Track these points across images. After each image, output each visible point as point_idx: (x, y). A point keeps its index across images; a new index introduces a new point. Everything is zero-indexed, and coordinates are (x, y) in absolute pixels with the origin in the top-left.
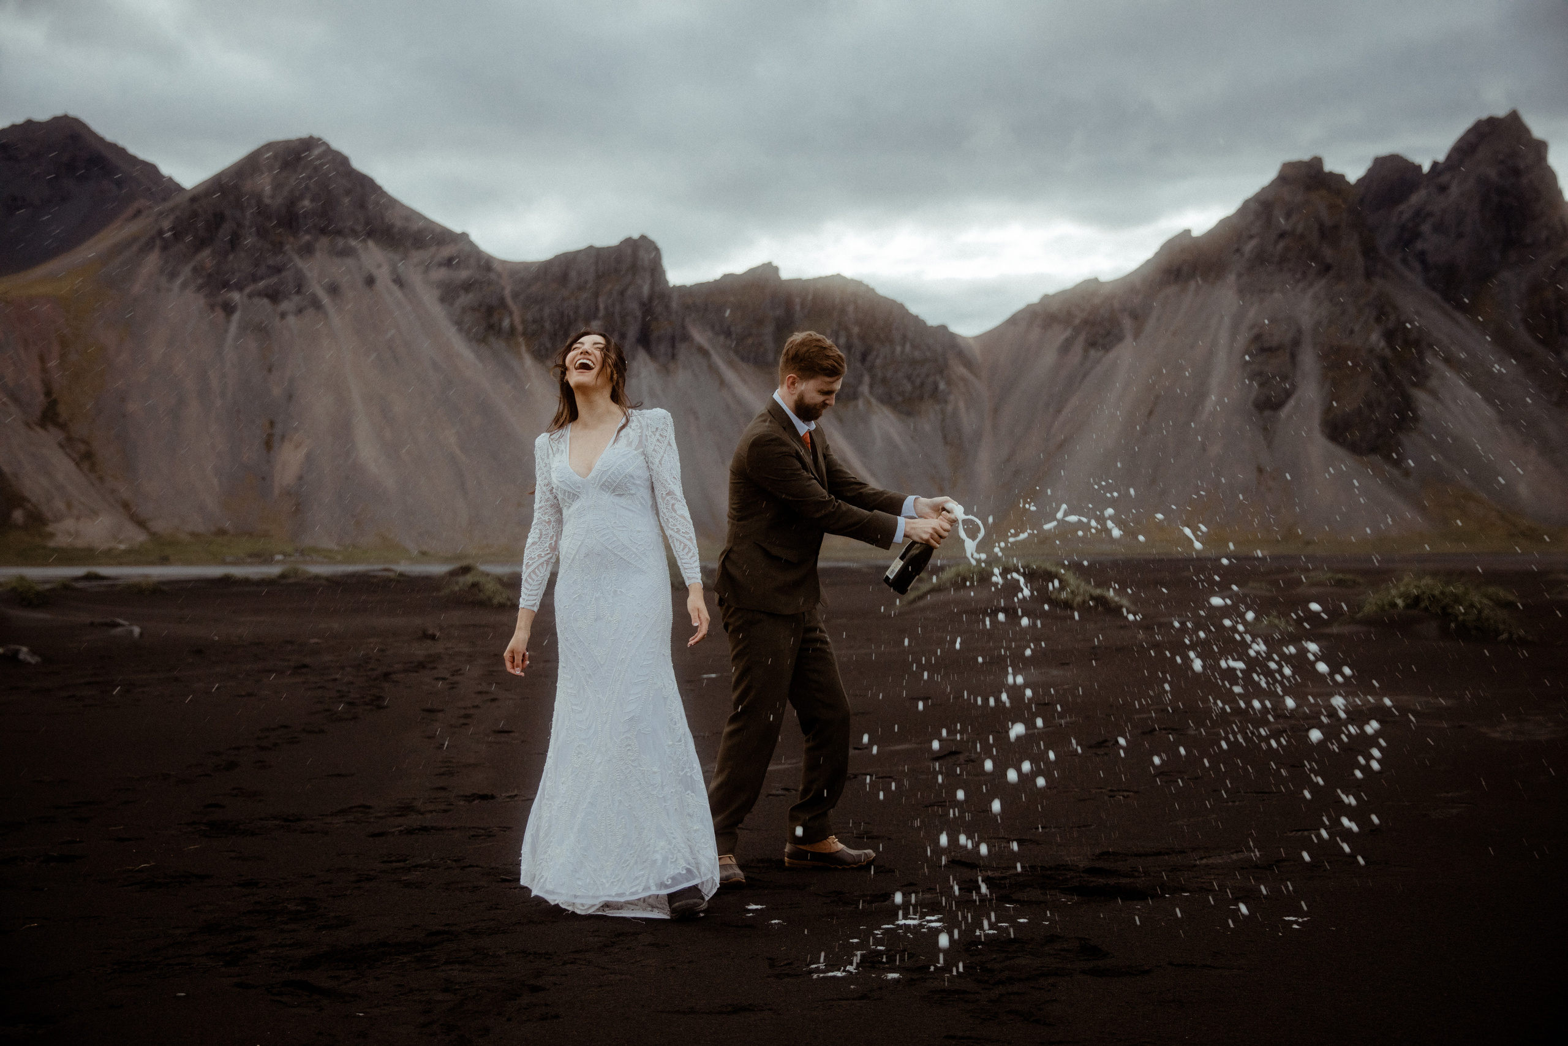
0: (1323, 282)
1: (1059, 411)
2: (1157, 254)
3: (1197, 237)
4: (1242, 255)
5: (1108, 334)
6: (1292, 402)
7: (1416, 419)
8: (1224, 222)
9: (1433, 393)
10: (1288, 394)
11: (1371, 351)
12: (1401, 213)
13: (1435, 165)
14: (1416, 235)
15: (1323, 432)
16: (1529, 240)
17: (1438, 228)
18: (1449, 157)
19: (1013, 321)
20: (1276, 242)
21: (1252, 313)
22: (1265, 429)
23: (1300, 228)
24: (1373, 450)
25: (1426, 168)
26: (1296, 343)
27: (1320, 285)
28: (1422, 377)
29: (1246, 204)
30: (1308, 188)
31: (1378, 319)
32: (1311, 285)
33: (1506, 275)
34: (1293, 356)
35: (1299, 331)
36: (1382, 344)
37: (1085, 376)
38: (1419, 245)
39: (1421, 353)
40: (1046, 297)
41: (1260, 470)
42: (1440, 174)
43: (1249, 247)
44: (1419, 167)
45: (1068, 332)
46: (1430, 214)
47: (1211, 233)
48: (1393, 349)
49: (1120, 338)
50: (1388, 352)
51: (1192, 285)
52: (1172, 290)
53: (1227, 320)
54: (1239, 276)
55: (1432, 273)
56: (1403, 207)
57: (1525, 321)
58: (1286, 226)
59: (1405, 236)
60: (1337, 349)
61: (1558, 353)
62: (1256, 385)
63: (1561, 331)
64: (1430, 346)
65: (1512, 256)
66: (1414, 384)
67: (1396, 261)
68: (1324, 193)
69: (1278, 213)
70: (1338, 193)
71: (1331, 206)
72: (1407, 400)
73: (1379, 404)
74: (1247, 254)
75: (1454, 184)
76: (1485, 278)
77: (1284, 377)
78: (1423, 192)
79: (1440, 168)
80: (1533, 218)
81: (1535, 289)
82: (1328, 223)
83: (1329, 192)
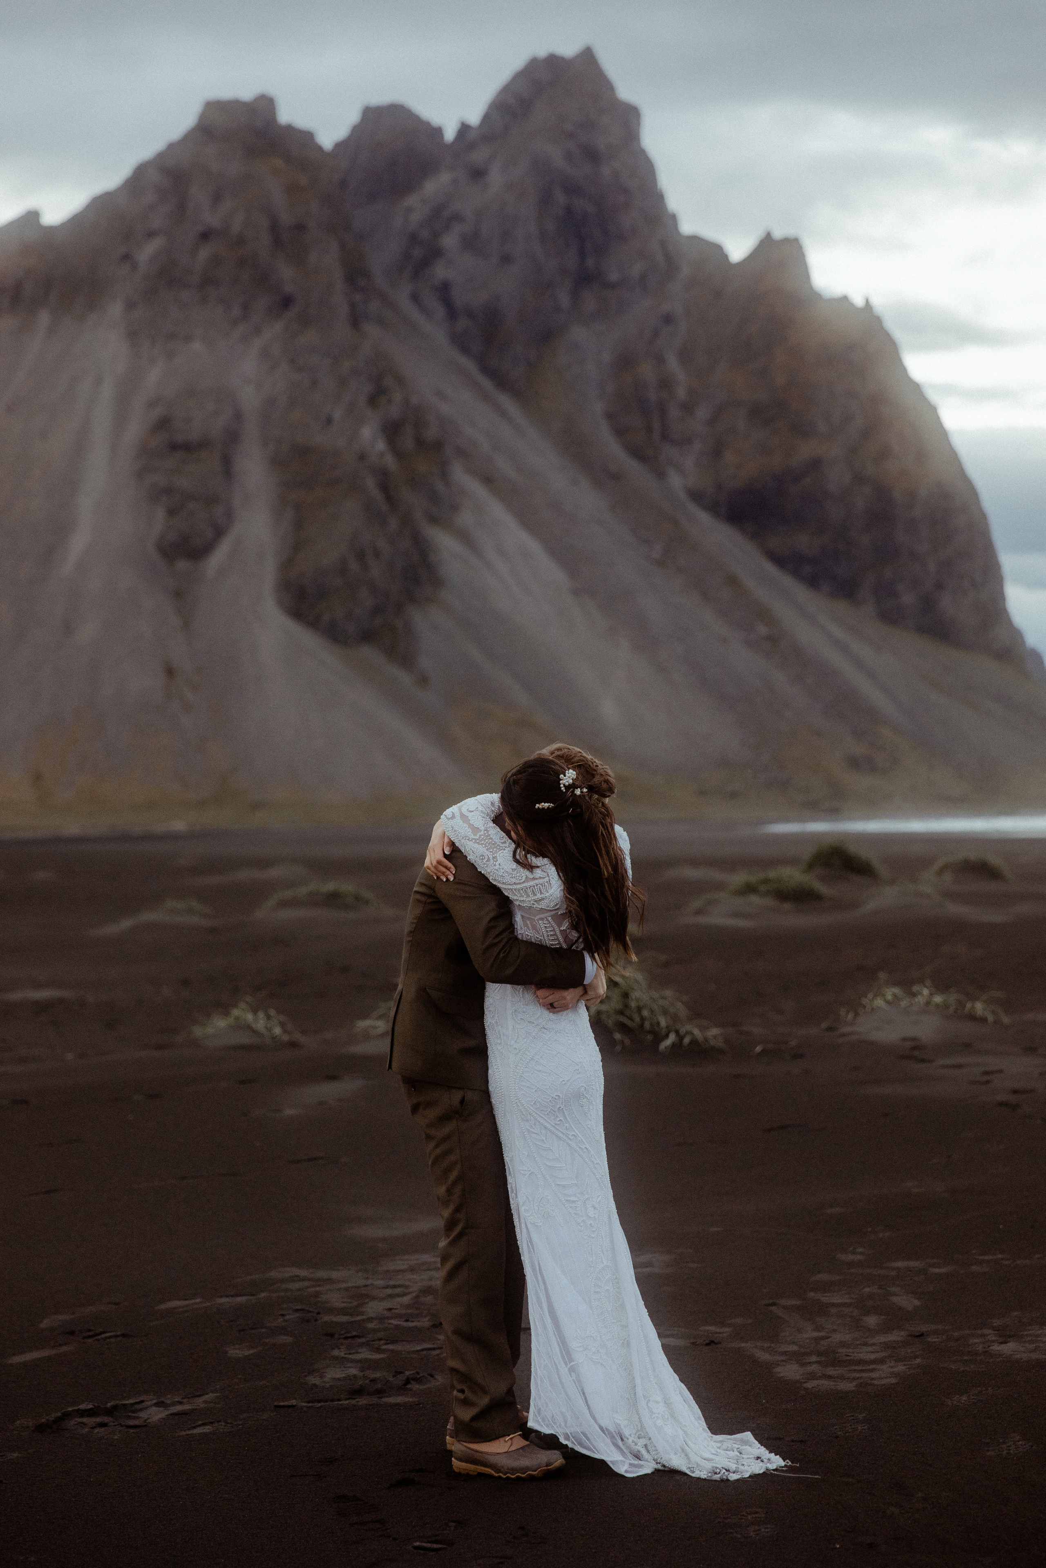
0: (278, 326)
3: (52, 227)
4: (134, 267)
6: (224, 547)
7: (437, 582)
9: (465, 537)
10: (220, 532)
11: (362, 457)
12: (410, 211)
13: (464, 129)
14: (434, 253)
15: (280, 603)
16: (614, 276)
17: (471, 243)
18: (487, 118)
20: (196, 247)
22: (178, 595)
23: (236, 226)
24: (367, 636)
25: (450, 135)
26: (232, 436)
27: (274, 330)
29: (140, 171)
30: (251, 152)
31: (373, 401)
32: (258, 331)
33: (579, 333)
34: (227, 462)
35: (238, 415)
36: (381, 445)
38: (440, 271)
39: (444, 467)
41: (170, 672)
42: (471, 147)
43: (147, 253)
44: (438, 132)
46: (457, 218)
47: (77, 222)
48: (400, 455)
50: (390, 462)
51: (44, 318)
53: (107, 389)
54: (130, 306)
55: (462, 323)
56: (412, 200)
57: (610, 416)
58: (212, 219)
59: (417, 253)
60: (303, 452)
61: (661, 475)
62: (160, 514)
63: (665, 436)
64: (462, 453)
65: (590, 302)
66: (434, 520)
67: (402, 296)
68: (277, 163)
69: (198, 194)
70: (302, 165)
71: (292, 189)
72: (422, 548)
73: (377, 553)
74: (142, 266)
75: (496, 167)
76: (547, 337)
77: (212, 500)
78: (445, 177)
79: (472, 136)
80: (620, 238)
81: (626, 362)
82: (286, 219)
83: (288, 163)
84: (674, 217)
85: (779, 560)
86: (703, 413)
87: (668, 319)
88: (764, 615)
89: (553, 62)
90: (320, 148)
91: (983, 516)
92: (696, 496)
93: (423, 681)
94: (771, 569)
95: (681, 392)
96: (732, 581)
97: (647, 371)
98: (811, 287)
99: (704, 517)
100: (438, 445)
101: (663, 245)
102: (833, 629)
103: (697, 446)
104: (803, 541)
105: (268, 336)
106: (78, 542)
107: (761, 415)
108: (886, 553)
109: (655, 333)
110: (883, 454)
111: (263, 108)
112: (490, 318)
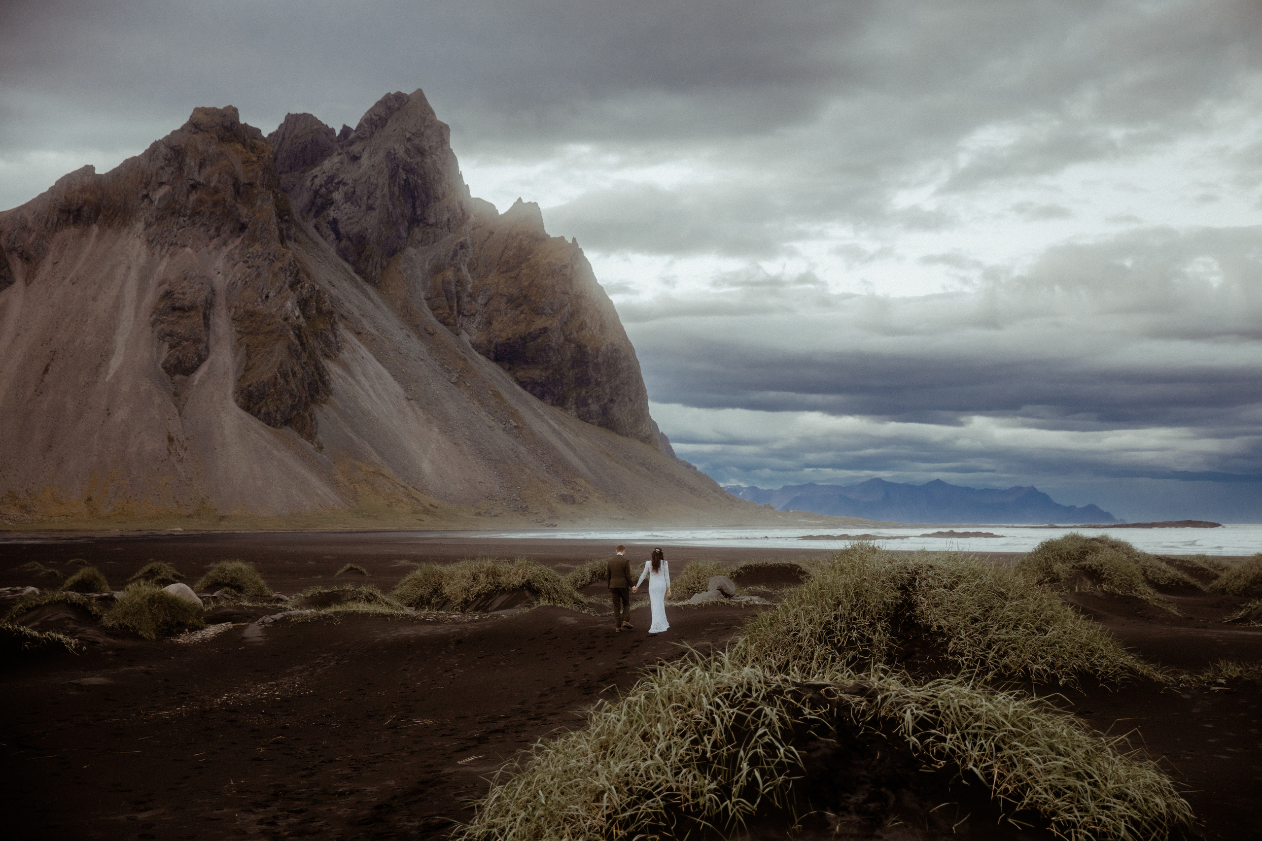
0: (238, 241)
2: (53, 190)
4: (152, 202)
6: (204, 369)
7: (329, 392)
8: (131, 164)
9: (345, 367)
10: (201, 360)
11: (286, 319)
12: (316, 176)
13: (346, 130)
14: (329, 202)
15: (237, 401)
16: (432, 220)
17: (350, 197)
18: (360, 126)
20: (189, 193)
21: (161, 268)
22: (175, 394)
23: (213, 182)
24: (287, 422)
25: (338, 132)
26: (209, 304)
27: (236, 243)
28: (332, 349)
29: (155, 146)
30: (222, 139)
31: (292, 287)
32: (225, 244)
33: (411, 251)
34: (206, 318)
35: (213, 291)
36: (297, 312)
38: (332, 213)
39: (333, 325)
41: (170, 439)
42: (352, 143)
43: (158, 195)
44: (332, 132)
46: (342, 183)
47: (116, 174)
48: (307, 318)
49: (10, 282)
50: (302, 321)
51: (95, 229)
52: (71, 232)
53: (134, 274)
54: (148, 225)
55: (344, 243)
56: (316, 171)
57: (428, 299)
58: (198, 177)
59: (319, 201)
60: (251, 314)
61: (457, 334)
62: (166, 346)
63: (460, 313)
64: (342, 317)
65: (417, 233)
66: (328, 356)
67: (310, 226)
68: (239, 147)
69: (191, 162)
70: (253, 148)
71: (246, 162)
72: (321, 372)
73: (294, 374)
74: (156, 202)
75: (365, 155)
76: (393, 253)
77: (197, 341)
78: (336, 159)
79: (352, 135)
80: (437, 199)
81: (438, 269)
82: (243, 179)
83: (245, 146)
84: (467, 188)
85: (523, 385)
86: (481, 300)
87: (462, 246)
88: (514, 414)
89: (399, 97)
90: (263, 138)
92: (476, 347)
93: (321, 448)
94: (518, 387)
95: (469, 288)
96: (496, 394)
97: (450, 274)
98: (544, 232)
99: (482, 358)
100: (330, 313)
101: (460, 204)
102: (552, 423)
103: (478, 318)
104: (536, 374)
105: (231, 246)
106: (115, 363)
107: (514, 302)
108: (583, 381)
109: (455, 254)
110: (582, 327)
111: (231, 113)
112: (360, 241)
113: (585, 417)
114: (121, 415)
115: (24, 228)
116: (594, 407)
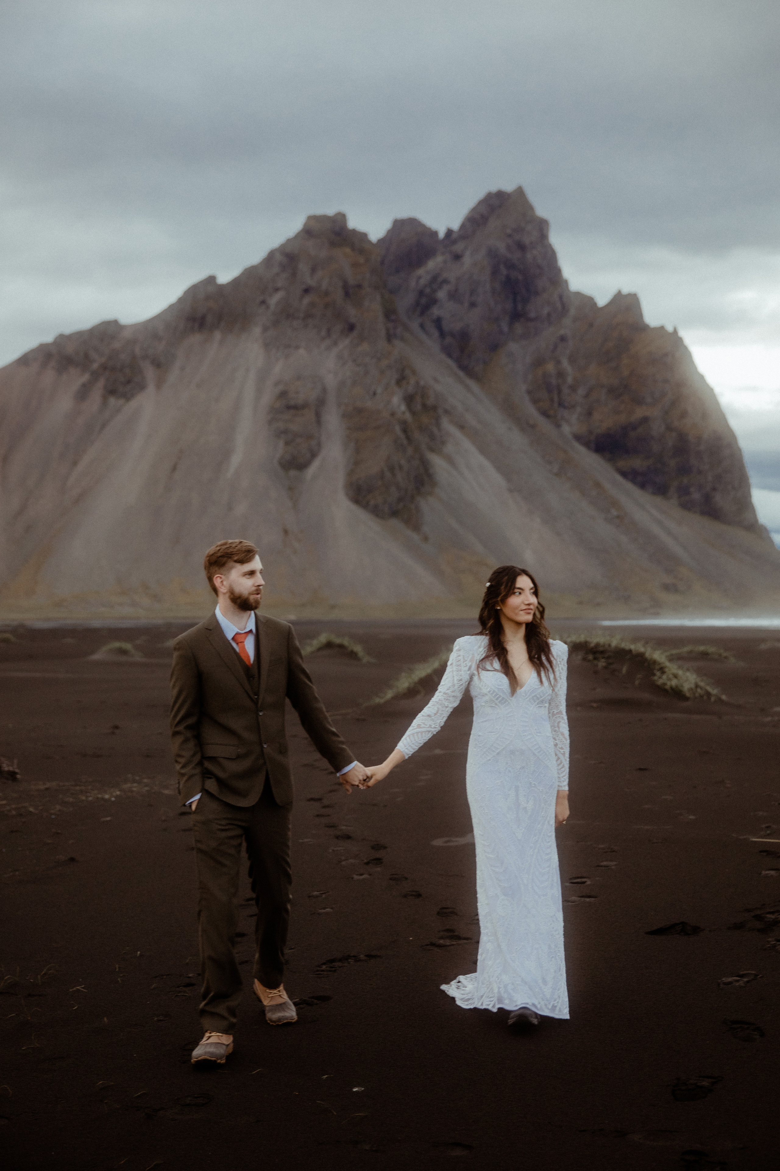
0: (347, 341)
1: (75, 463)
2: (180, 300)
3: (223, 285)
4: (268, 307)
5: (129, 382)
6: (316, 464)
7: (434, 484)
8: (250, 273)
9: (450, 460)
10: (314, 455)
11: (393, 414)
12: (420, 277)
13: (449, 232)
14: (433, 301)
15: (347, 494)
16: (532, 315)
17: (453, 296)
18: (463, 226)
19: (24, 361)
20: (302, 297)
21: (278, 368)
22: (291, 489)
23: (324, 285)
24: (395, 514)
25: (442, 234)
26: (321, 402)
27: (345, 343)
28: (437, 443)
29: (272, 254)
31: (399, 383)
32: (335, 343)
33: (513, 347)
34: (318, 415)
35: (324, 390)
36: (403, 408)
37: (104, 426)
38: (436, 311)
39: (437, 420)
40: (61, 336)
41: (286, 532)
42: (455, 242)
43: (274, 300)
44: (435, 234)
45: (86, 377)
46: (446, 281)
47: (236, 283)
48: (413, 413)
49: (142, 387)
50: (408, 416)
51: (217, 335)
52: (196, 338)
53: (252, 375)
54: (265, 329)
55: (448, 340)
56: (421, 271)
57: (529, 392)
58: (310, 281)
59: (424, 300)
60: (360, 411)
61: (558, 426)
62: (281, 444)
63: (561, 404)
64: (446, 412)
65: (519, 328)
66: (432, 450)
67: (415, 325)
68: (348, 250)
69: (303, 267)
70: (361, 251)
71: (355, 265)
72: (425, 465)
73: (401, 467)
74: (272, 307)
75: (468, 253)
76: (494, 347)
77: (310, 437)
78: (439, 259)
79: (454, 236)
80: (537, 293)
81: (539, 362)
82: (352, 281)
83: (353, 250)
84: (566, 282)
85: (624, 474)
86: (581, 391)
87: (563, 339)
88: (615, 504)
89: (500, 195)
90: (370, 242)
91: (739, 450)
92: (578, 438)
93: (426, 539)
94: (619, 478)
95: (570, 380)
96: (598, 485)
97: (550, 367)
98: (643, 322)
99: (582, 449)
100: (434, 408)
101: (561, 297)
102: (654, 512)
103: (579, 409)
104: (637, 463)
105: (341, 346)
106: (236, 460)
107: (614, 392)
108: (684, 470)
109: (556, 347)
110: (684, 415)
111: (339, 220)
112: (463, 337)
113: (687, 506)
114: (241, 509)
115: (156, 337)
116: (696, 496)
